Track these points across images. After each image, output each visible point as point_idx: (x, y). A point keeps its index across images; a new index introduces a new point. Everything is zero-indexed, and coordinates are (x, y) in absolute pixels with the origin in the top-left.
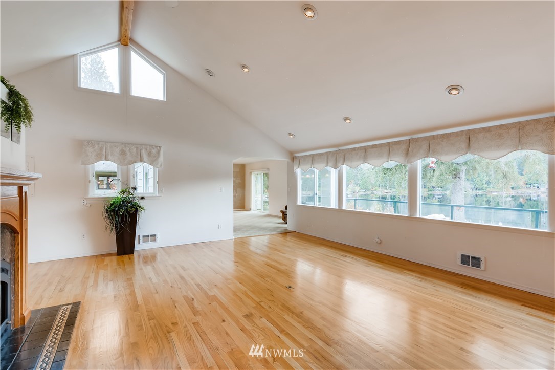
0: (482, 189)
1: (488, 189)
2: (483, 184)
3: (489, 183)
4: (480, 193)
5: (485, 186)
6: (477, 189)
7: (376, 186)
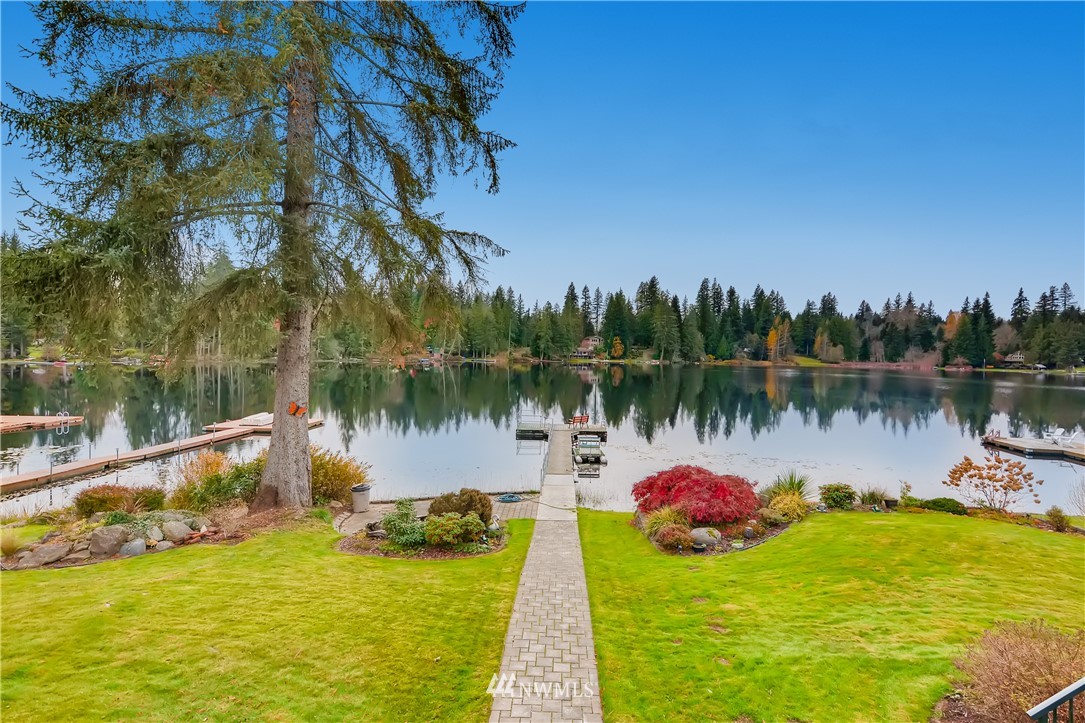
0: (357, 355)
1: (367, 355)
2: (360, 345)
3: (368, 344)
4: (355, 360)
5: (363, 348)
6: (350, 353)
7: (129, 345)
